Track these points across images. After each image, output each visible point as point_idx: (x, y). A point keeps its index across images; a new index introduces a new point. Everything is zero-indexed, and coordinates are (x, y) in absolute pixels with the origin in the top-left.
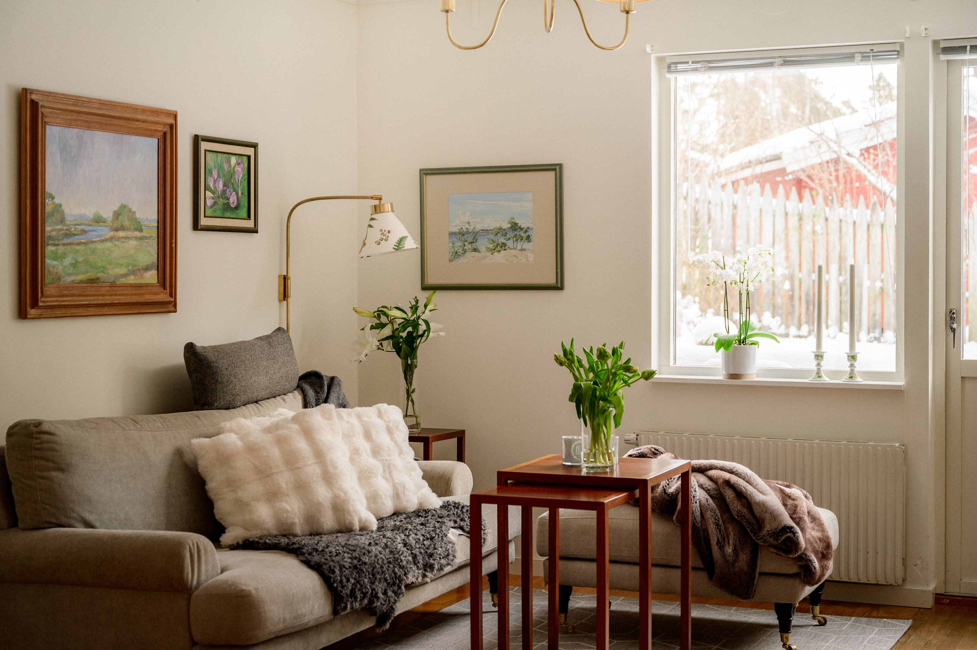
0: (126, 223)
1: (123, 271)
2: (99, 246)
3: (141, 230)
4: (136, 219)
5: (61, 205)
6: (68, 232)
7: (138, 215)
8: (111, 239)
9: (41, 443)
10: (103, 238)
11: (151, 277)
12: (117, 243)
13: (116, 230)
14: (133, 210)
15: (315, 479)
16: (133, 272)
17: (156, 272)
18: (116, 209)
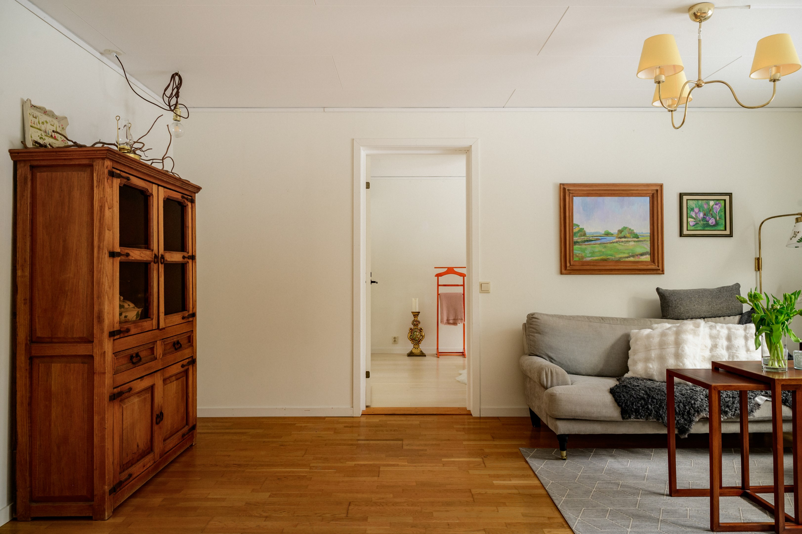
0: (628, 235)
1: (626, 255)
2: (609, 245)
3: (638, 238)
4: (634, 233)
5: (583, 229)
6: (588, 240)
7: (635, 231)
8: (617, 242)
9: (532, 322)
10: (612, 241)
11: (647, 258)
12: (621, 243)
13: (621, 238)
14: (632, 229)
15: (669, 355)
16: (633, 256)
17: (649, 256)
18: (620, 229)
